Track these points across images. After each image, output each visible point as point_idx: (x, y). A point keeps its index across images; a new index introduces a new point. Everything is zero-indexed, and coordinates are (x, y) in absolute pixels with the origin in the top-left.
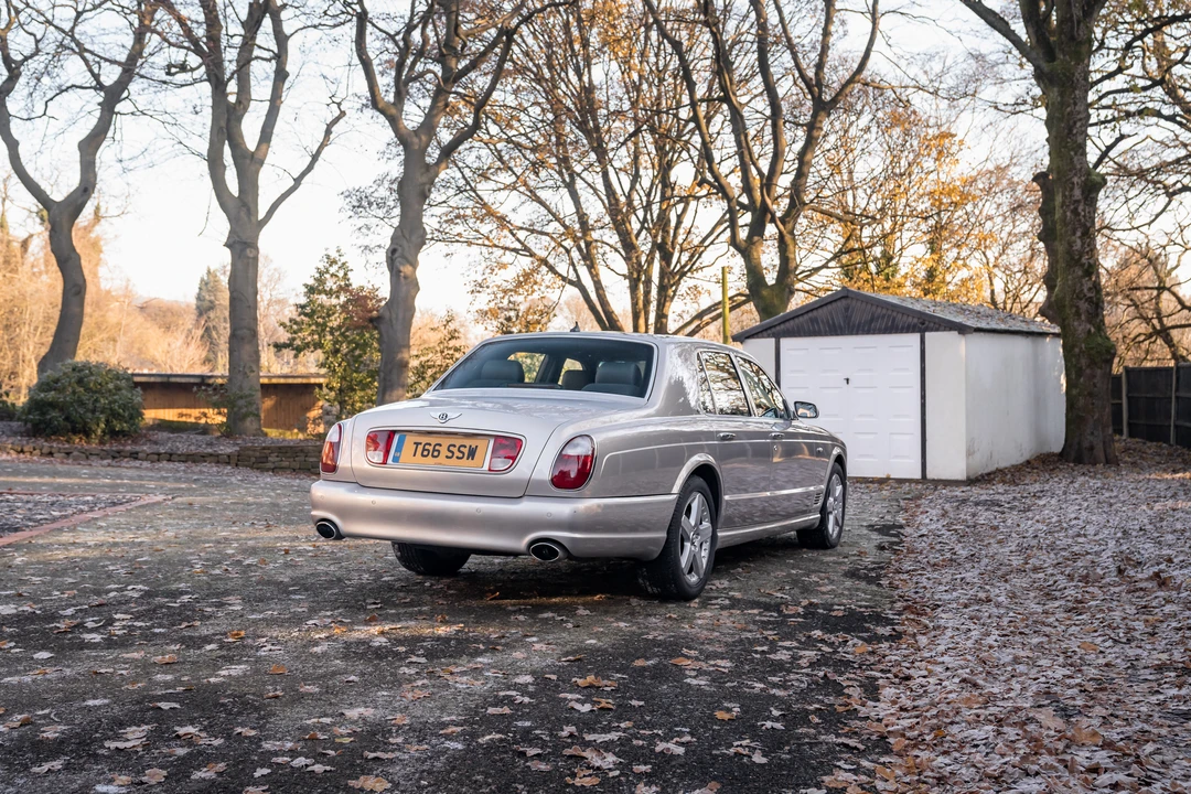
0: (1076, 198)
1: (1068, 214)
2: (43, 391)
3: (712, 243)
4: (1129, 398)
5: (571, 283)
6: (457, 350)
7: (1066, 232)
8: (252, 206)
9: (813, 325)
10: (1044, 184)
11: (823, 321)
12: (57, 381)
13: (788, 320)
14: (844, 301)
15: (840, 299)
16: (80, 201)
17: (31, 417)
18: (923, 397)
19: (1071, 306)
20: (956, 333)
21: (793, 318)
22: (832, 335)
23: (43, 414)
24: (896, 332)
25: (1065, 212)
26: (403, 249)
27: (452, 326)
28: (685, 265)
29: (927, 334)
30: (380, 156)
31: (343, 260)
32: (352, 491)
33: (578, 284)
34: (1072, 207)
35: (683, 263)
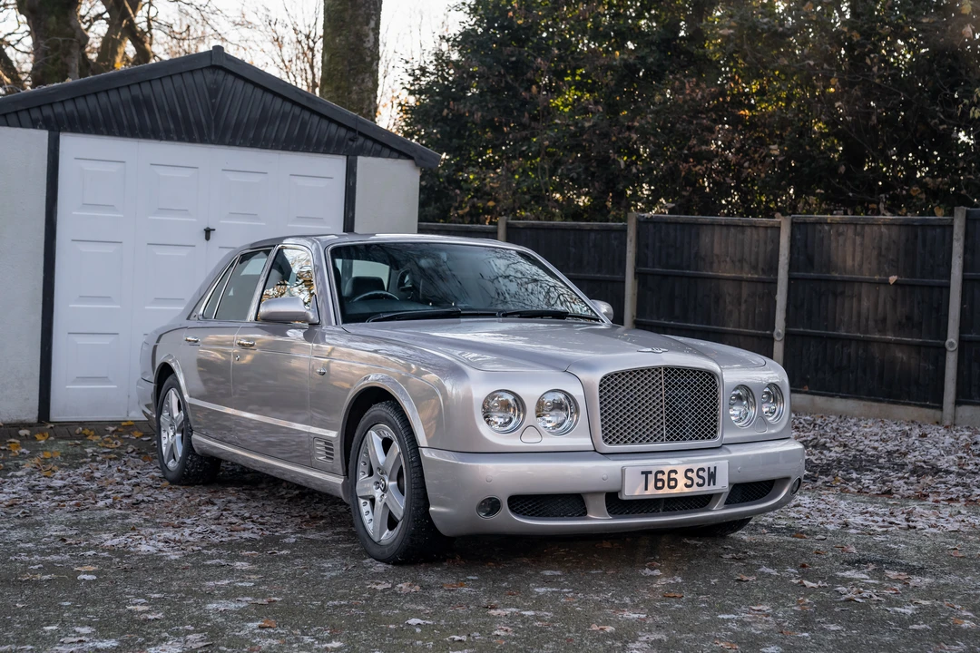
9: (139, 113)
14: (209, 76)
20: (411, 162)
22: (180, 139)
24: (307, 150)
29: (362, 161)
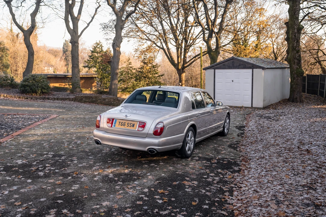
0: (295, 32)
1: (293, 36)
2: (24, 82)
3: (198, 38)
4: (307, 82)
5: (161, 48)
6: (131, 67)
7: (292, 41)
8: (76, 32)
9: (224, 66)
10: (288, 25)
11: (226, 65)
12: (28, 79)
13: (218, 65)
15: (231, 59)
16: (31, 30)
17: (22, 89)
18: (252, 86)
19: (293, 61)
20: (262, 69)
21: (219, 64)
22: (229, 69)
23: (25, 88)
24: (246, 69)
25: (292, 36)
26: (117, 43)
27: (130, 61)
28: (191, 44)
29: (254, 69)
30: (110, 14)
31: (101, 44)
32: (104, 133)
33: (163, 49)
34: (294, 34)
35: (191, 43)
